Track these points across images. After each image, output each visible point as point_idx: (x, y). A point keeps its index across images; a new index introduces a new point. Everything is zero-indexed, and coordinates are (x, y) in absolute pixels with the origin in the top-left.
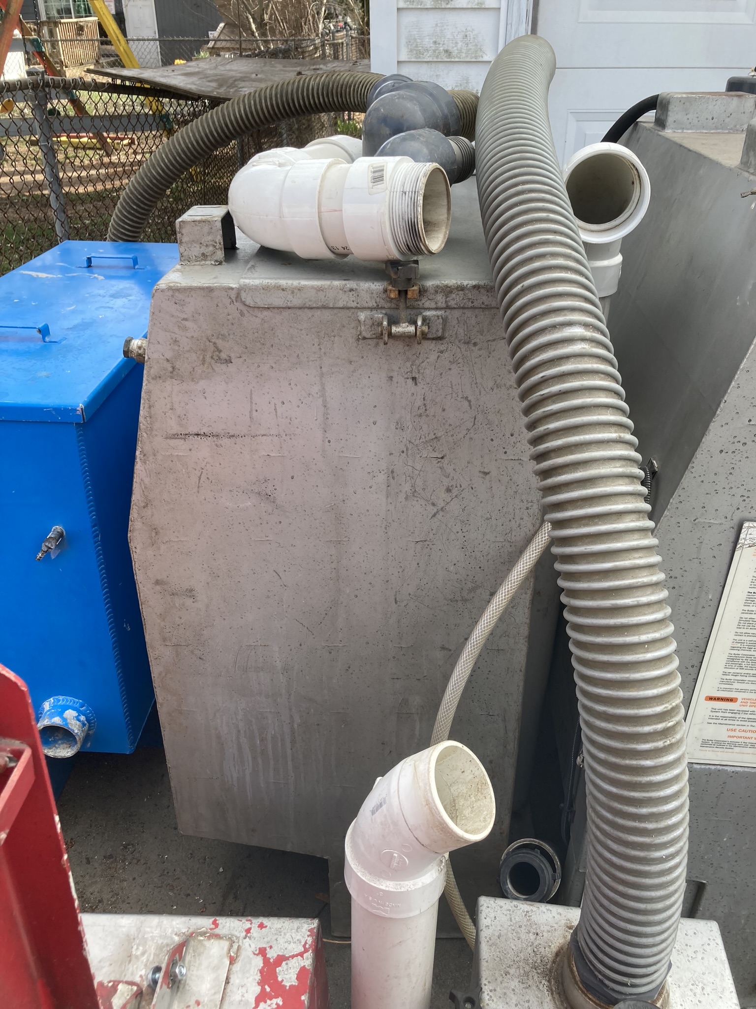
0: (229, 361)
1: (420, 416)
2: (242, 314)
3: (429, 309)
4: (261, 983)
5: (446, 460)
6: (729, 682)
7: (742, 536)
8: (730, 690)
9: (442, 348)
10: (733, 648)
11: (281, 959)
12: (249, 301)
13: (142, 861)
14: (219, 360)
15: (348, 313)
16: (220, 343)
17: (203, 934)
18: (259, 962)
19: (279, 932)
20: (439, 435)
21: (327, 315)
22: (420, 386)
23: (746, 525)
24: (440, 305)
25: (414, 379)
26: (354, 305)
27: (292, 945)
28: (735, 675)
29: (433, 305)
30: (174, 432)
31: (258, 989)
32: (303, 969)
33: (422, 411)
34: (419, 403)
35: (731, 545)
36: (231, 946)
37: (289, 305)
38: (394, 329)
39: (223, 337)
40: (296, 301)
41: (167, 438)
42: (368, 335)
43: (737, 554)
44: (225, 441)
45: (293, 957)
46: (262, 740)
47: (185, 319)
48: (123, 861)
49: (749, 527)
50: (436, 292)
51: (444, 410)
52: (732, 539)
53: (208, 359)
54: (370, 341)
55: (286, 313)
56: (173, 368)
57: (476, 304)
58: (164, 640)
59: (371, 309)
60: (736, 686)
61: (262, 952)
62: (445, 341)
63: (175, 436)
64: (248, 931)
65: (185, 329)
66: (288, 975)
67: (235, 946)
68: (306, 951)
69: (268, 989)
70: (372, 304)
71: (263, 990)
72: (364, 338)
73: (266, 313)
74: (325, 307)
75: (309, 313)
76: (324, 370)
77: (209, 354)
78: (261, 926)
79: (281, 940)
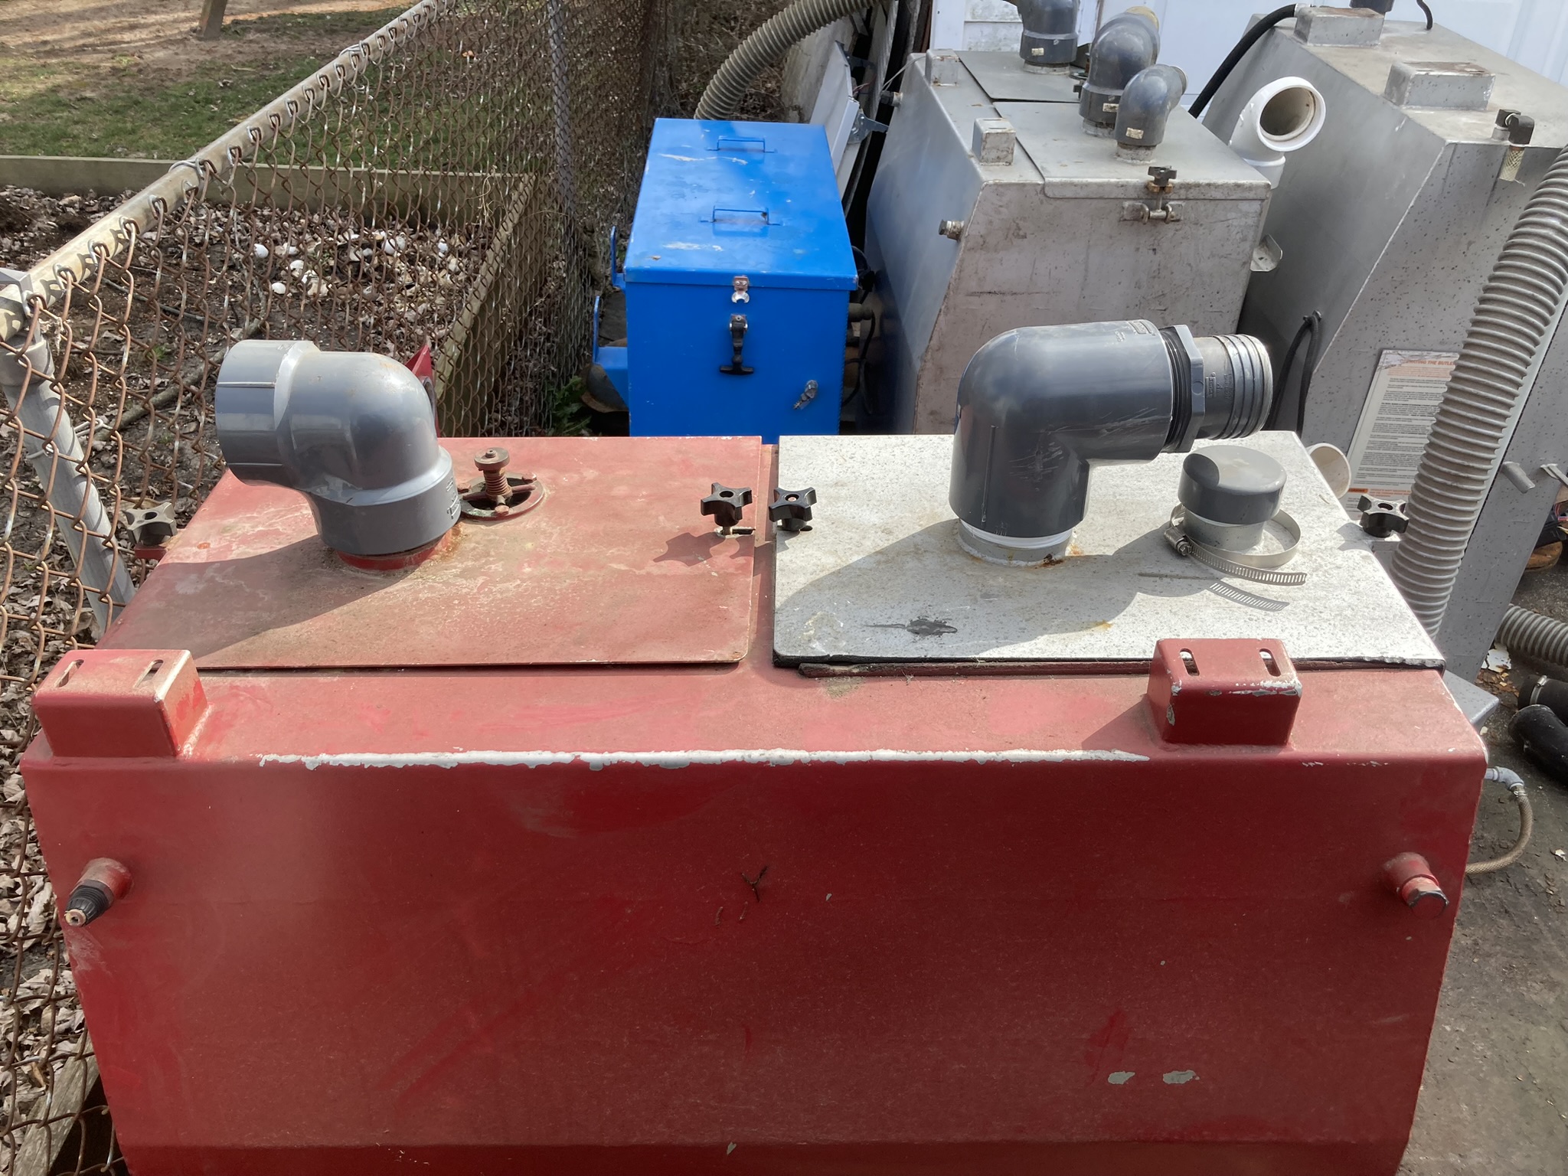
0: (1025, 237)
1: (1154, 277)
2: (1042, 203)
3: (1173, 200)
5: (1167, 312)
6: (1363, 476)
7: (1381, 360)
8: (1363, 482)
9: (1178, 227)
10: (1368, 448)
12: (1050, 194)
14: (1018, 236)
15: (1117, 202)
16: (1021, 223)
20: (1165, 292)
21: (1102, 203)
22: (1158, 255)
23: (1385, 352)
24: (1182, 197)
25: (1154, 250)
26: (1122, 196)
28: (1368, 469)
29: (1177, 197)
30: (974, 290)
33: (1156, 274)
34: (1155, 268)
35: (1373, 369)
37: (1078, 196)
38: (1152, 214)
39: (1024, 219)
40: (1082, 194)
41: (967, 295)
42: (1128, 218)
43: (1377, 373)
44: (1009, 298)
47: (1001, 206)
49: (1386, 354)
50: (1181, 188)
51: (1172, 273)
52: (1374, 362)
53: (1010, 235)
54: (1129, 223)
55: (1073, 202)
56: (984, 242)
57: (1206, 197)
59: (1134, 199)
60: (1368, 479)
62: (1180, 223)
63: (973, 294)
65: (999, 213)
70: (1135, 196)
72: (1125, 220)
73: (1058, 202)
74: (1101, 198)
75: (1089, 201)
76: (1091, 243)
77: (1012, 232)
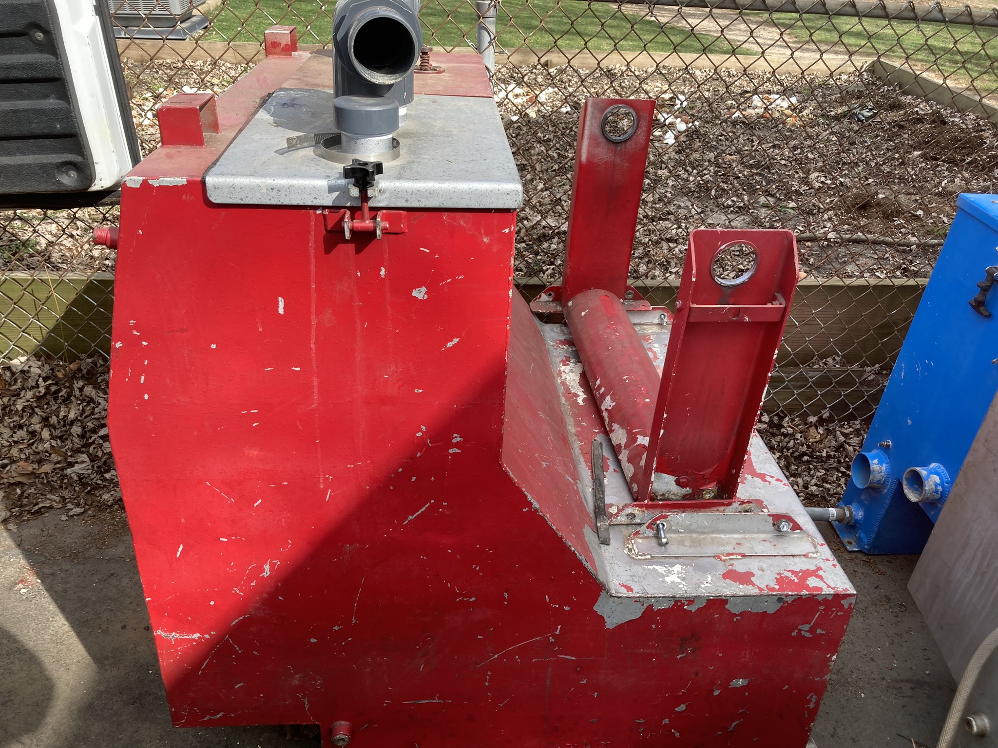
4: (801, 571)
11: (820, 577)
13: (898, 619)
17: (812, 540)
18: (813, 568)
19: (836, 574)
27: (832, 582)
31: (798, 570)
32: (821, 589)
36: (814, 553)
45: (825, 582)
46: (988, 565)
48: (891, 608)
58: (986, 441)
61: (820, 568)
64: (827, 560)
66: (812, 582)
67: (815, 555)
68: (833, 588)
69: (800, 574)
71: (799, 572)
78: (834, 565)
79: (832, 576)
